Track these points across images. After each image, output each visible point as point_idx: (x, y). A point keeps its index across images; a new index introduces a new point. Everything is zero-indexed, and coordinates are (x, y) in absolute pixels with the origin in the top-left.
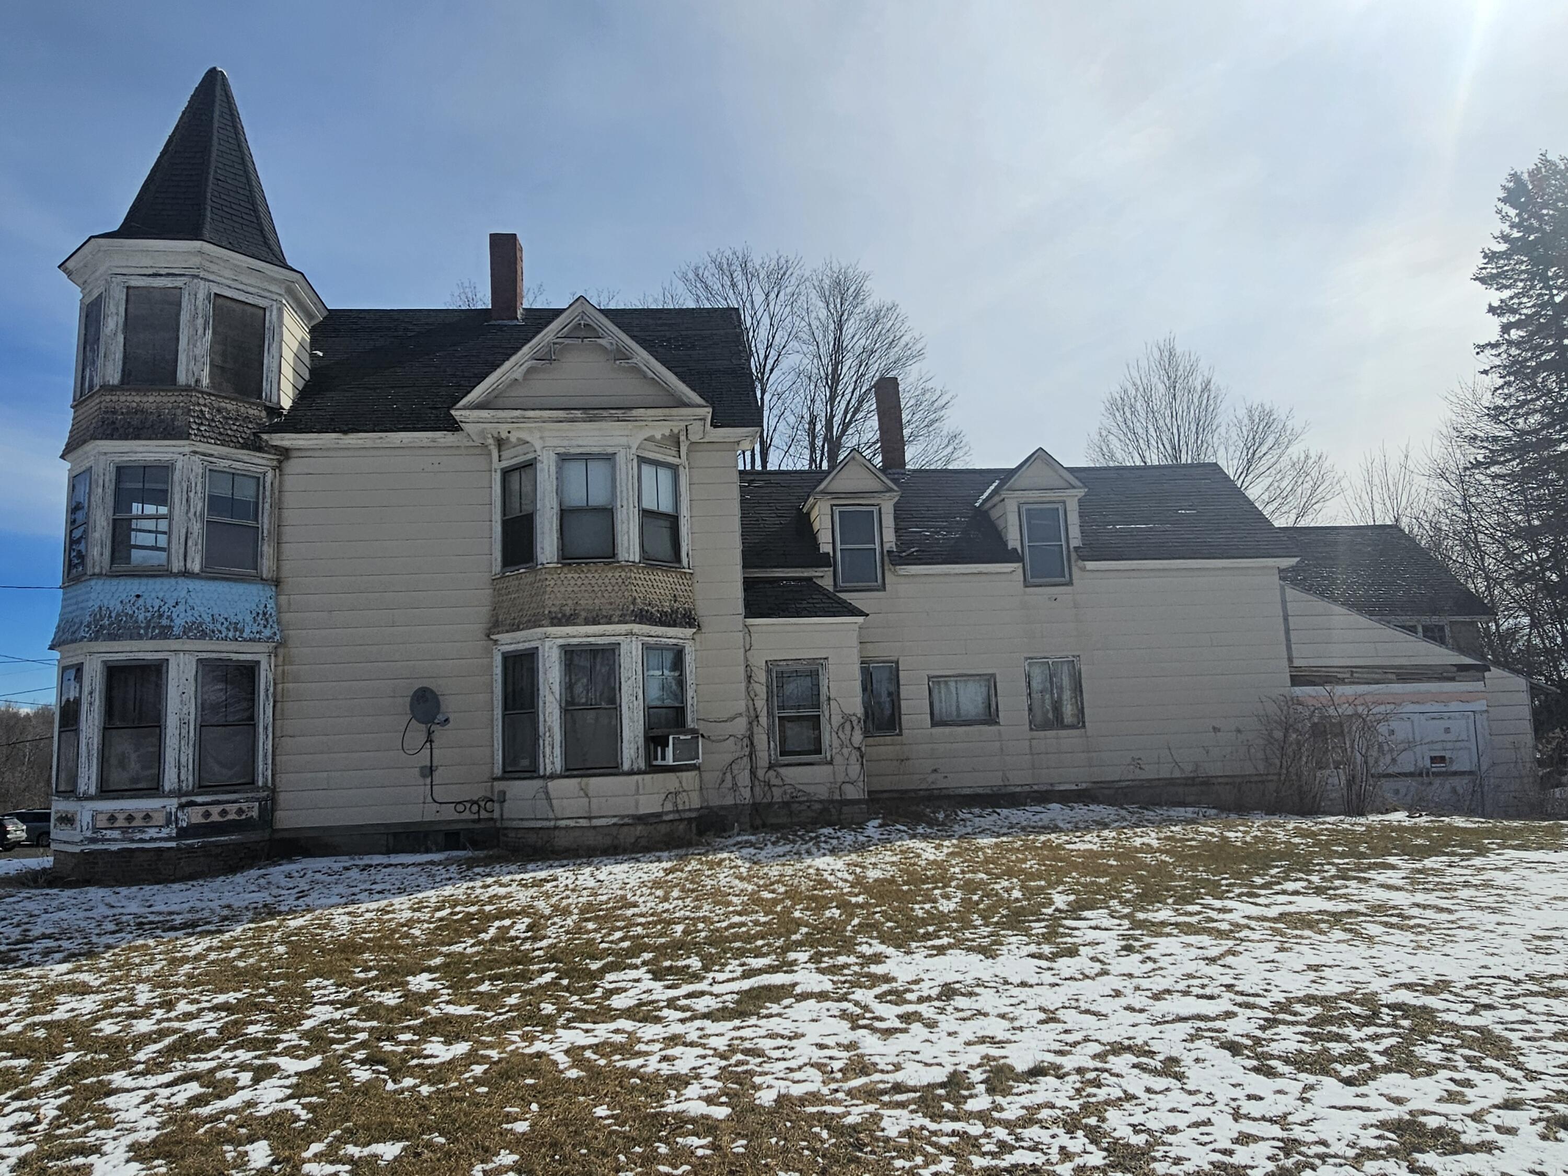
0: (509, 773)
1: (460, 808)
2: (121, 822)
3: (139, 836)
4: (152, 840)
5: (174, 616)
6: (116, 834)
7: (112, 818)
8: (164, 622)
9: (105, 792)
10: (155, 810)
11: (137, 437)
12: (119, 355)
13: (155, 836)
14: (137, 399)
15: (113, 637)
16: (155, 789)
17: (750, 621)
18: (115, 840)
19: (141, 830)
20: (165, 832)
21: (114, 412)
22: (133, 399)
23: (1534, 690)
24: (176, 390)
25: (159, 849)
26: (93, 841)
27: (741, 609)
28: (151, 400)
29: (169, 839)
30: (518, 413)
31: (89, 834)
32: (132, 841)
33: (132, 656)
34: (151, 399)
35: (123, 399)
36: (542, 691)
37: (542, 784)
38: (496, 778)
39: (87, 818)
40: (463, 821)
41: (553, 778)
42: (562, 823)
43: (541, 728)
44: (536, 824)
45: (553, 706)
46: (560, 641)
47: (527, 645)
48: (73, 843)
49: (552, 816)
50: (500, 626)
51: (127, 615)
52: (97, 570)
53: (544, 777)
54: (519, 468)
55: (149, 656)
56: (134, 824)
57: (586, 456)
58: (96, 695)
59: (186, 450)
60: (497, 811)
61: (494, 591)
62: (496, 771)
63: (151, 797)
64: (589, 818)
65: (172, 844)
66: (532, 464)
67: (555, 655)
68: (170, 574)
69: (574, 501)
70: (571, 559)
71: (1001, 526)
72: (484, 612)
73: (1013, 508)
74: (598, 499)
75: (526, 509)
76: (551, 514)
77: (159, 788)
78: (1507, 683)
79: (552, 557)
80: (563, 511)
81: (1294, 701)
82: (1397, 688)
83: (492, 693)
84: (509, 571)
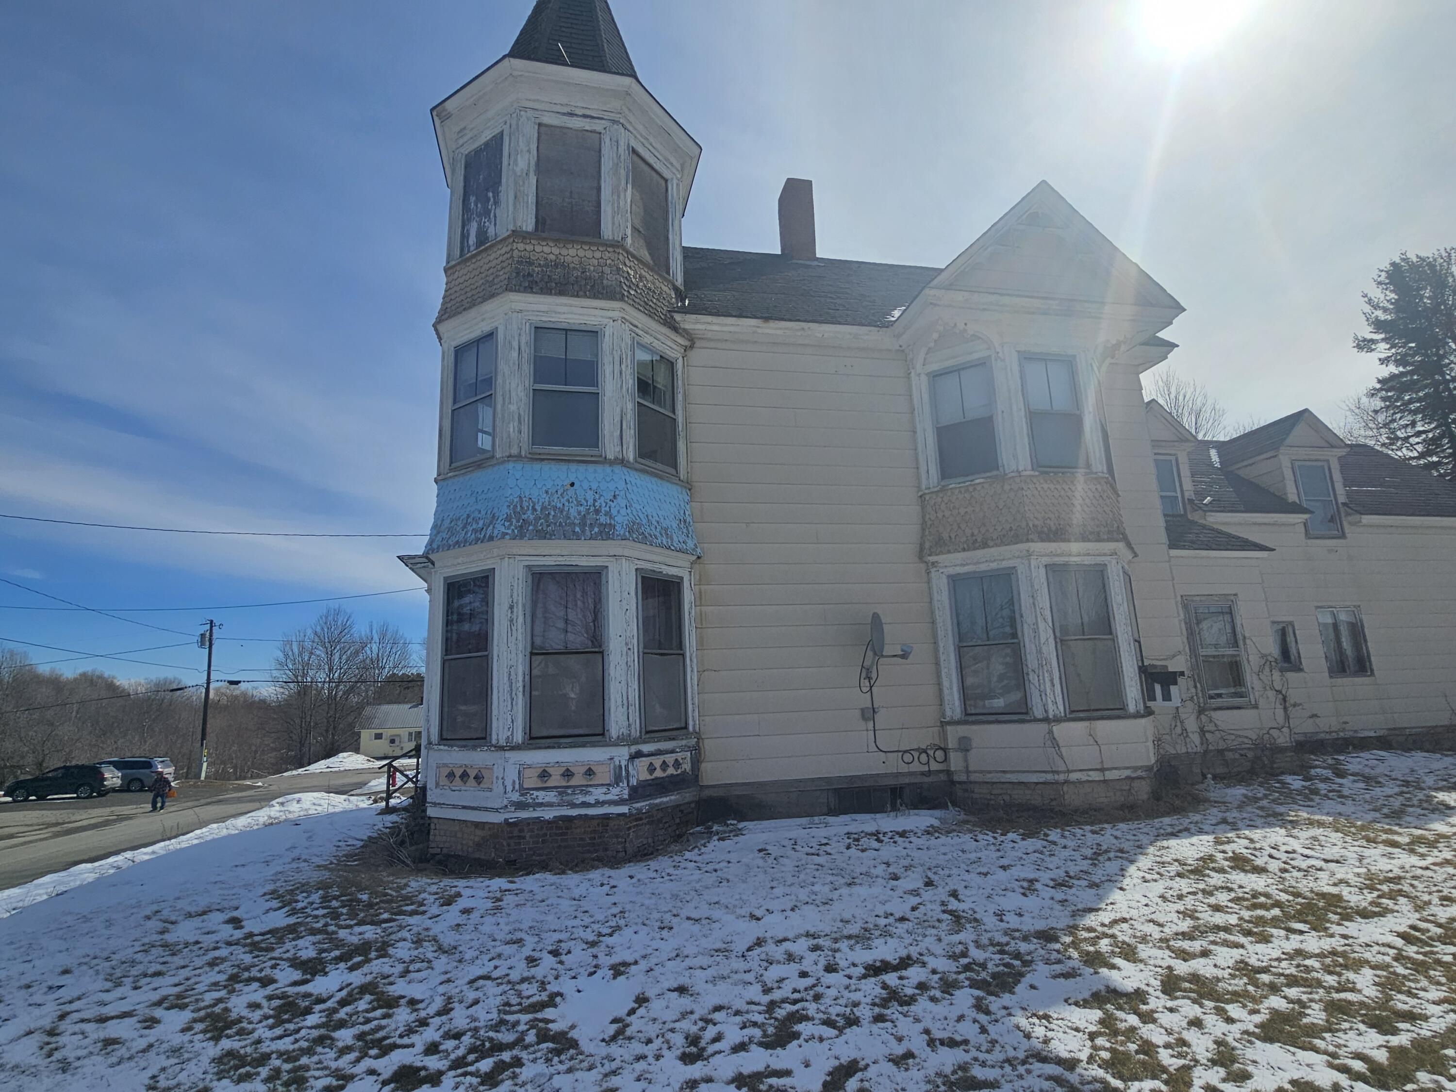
0: (969, 717)
1: (908, 757)
2: (556, 780)
3: (581, 799)
4: (598, 803)
5: (614, 512)
6: (551, 797)
7: (544, 775)
8: (603, 519)
9: (535, 739)
10: (600, 763)
11: (561, 293)
12: (532, 199)
13: (602, 798)
14: (556, 251)
15: (542, 535)
16: (598, 735)
17: (1174, 552)
18: (550, 805)
19: (584, 789)
20: (614, 793)
21: (530, 263)
22: (547, 251)
24: (597, 244)
25: (606, 817)
26: (520, 806)
27: (1164, 539)
28: (572, 254)
29: (620, 802)
31: (515, 797)
32: (573, 806)
33: (562, 561)
34: (572, 252)
35: (539, 248)
36: (1029, 618)
37: (1043, 727)
38: (952, 723)
39: (512, 775)
40: (911, 774)
41: (1058, 720)
42: (1074, 777)
43: (1031, 661)
44: (1034, 778)
45: (1046, 634)
46: (1046, 560)
47: (994, 565)
48: (486, 809)
49: (1063, 768)
50: (941, 545)
51: (555, 508)
52: (514, 451)
53: (1046, 720)
54: (958, 370)
55: (584, 562)
56: (574, 782)
57: (1044, 359)
58: (519, 611)
59: (616, 314)
60: (956, 762)
61: (923, 508)
62: (948, 713)
63: (594, 745)
64: (1102, 770)
65: (624, 809)
66: (982, 364)
67: (1040, 576)
68: (604, 461)
69: (1040, 404)
70: (1042, 467)
71: (1267, 482)
72: (914, 537)
73: (1286, 464)
74: (1062, 404)
75: (972, 414)
76: (1020, 416)
77: (604, 733)
79: (1025, 463)
80: (1033, 415)
83: (933, 623)
84: (954, 484)
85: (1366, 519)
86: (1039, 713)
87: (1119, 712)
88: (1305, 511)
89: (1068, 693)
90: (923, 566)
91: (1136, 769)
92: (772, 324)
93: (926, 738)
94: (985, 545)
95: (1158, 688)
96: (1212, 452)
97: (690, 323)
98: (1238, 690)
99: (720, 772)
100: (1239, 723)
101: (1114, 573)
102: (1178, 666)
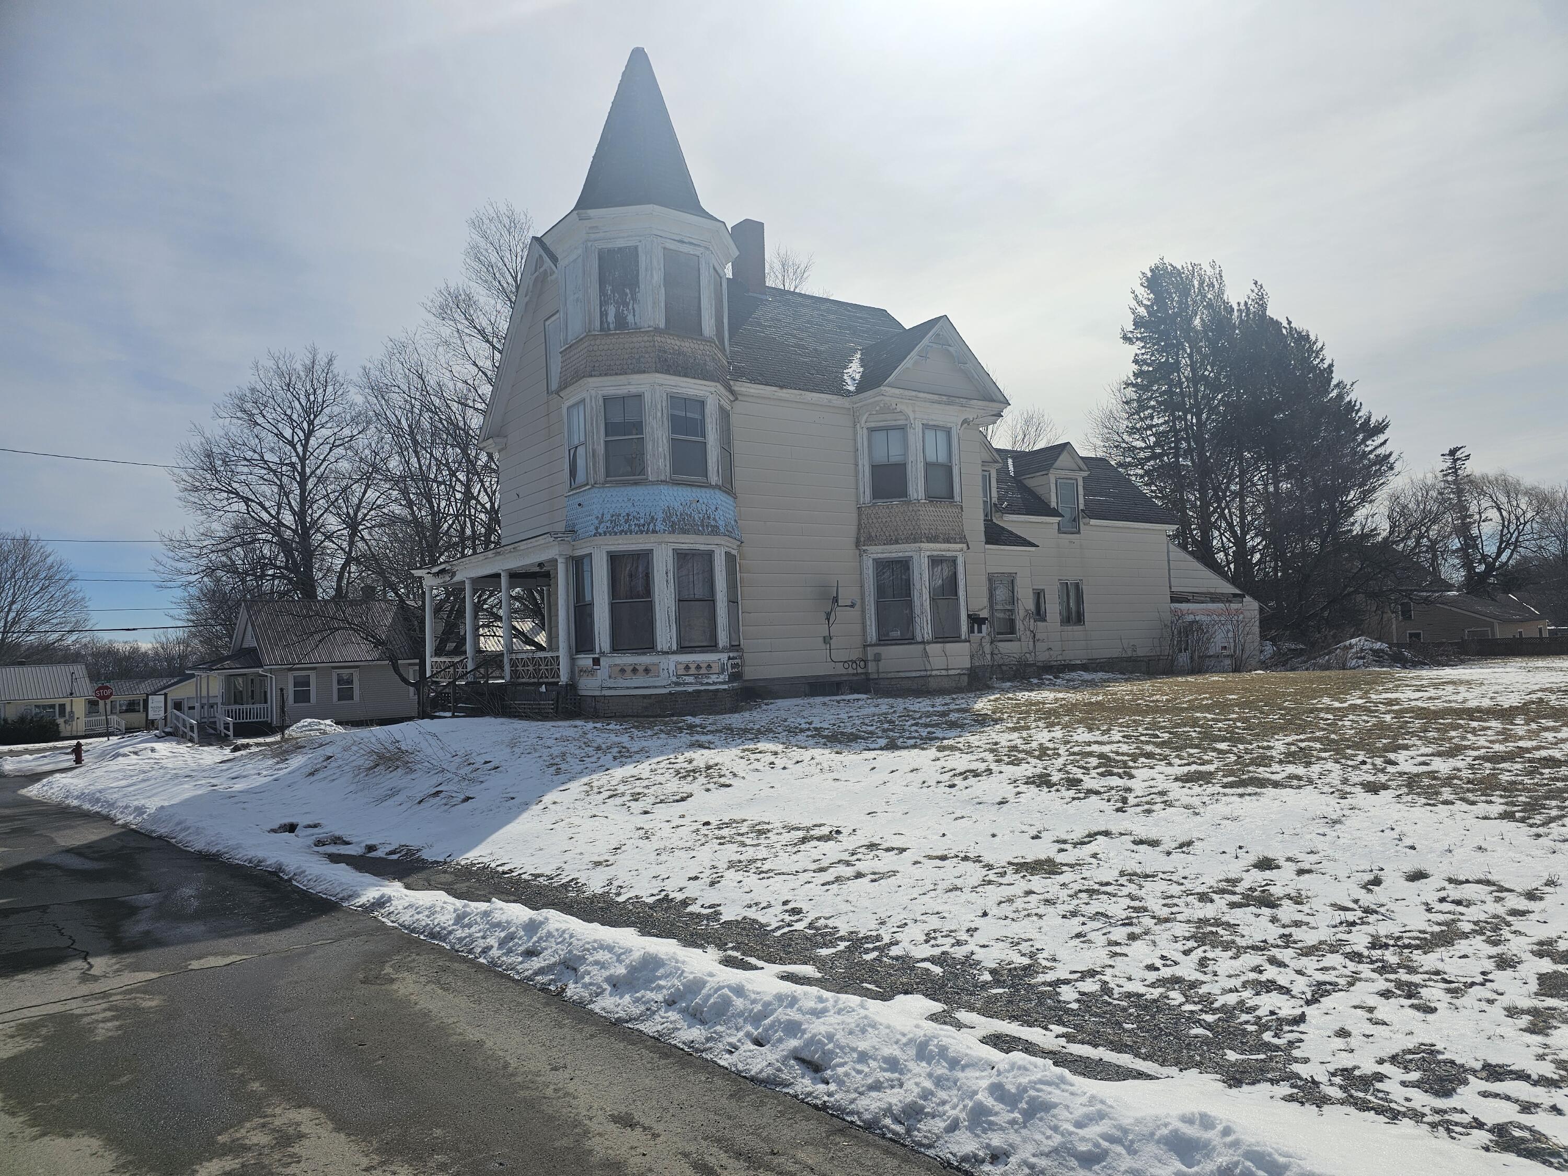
0: (881, 642)
1: (846, 665)
2: (692, 671)
3: (706, 681)
4: (714, 683)
5: (717, 518)
6: (691, 679)
7: (687, 668)
8: (713, 523)
9: (683, 649)
10: (714, 662)
11: (686, 376)
12: (663, 305)
13: (716, 680)
14: (678, 343)
15: (684, 532)
16: (712, 647)
17: (988, 546)
18: (691, 684)
19: (707, 676)
20: (722, 678)
21: (665, 352)
22: (672, 343)
23: (1261, 610)
24: (701, 340)
25: (717, 691)
26: (677, 684)
27: (983, 539)
28: (687, 346)
29: (724, 683)
30: (914, 393)
31: (674, 679)
32: (702, 684)
33: (692, 546)
35: (669, 341)
36: (917, 586)
37: (921, 647)
38: (870, 645)
39: (672, 668)
40: (848, 674)
41: (929, 643)
42: (934, 673)
43: (917, 610)
44: (914, 674)
45: (926, 596)
46: (928, 553)
47: (900, 554)
48: (656, 687)
49: (929, 668)
50: (871, 540)
51: (687, 514)
52: (663, 478)
53: (923, 642)
54: (887, 429)
55: (702, 547)
56: (702, 672)
57: (936, 428)
58: (671, 575)
59: (713, 389)
60: (871, 667)
61: (859, 515)
62: (869, 640)
63: (712, 652)
64: (947, 670)
65: (726, 687)
66: (902, 428)
67: (925, 562)
68: (710, 486)
69: (931, 458)
70: (931, 498)
71: (1040, 491)
72: (853, 529)
73: (1053, 481)
74: (942, 458)
75: (893, 460)
76: (921, 466)
77: (716, 645)
78: (1251, 606)
79: (921, 495)
80: (928, 465)
81: (1174, 612)
82: (1211, 606)
83: (862, 586)
84: (880, 502)
85: (1093, 522)
86: (919, 639)
87: (957, 639)
88: (1060, 515)
89: (934, 630)
90: (857, 552)
91: (963, 669)
92: (785, 391)
93: (856, 654)
94: (897, 542)
95: (976, 626)
96: (1010, 461)
97: (738, 387)
98: (1012, 630)
99: (751, 673)
100: (1010, 649)
101: (960, 561)
102: (984, 614)
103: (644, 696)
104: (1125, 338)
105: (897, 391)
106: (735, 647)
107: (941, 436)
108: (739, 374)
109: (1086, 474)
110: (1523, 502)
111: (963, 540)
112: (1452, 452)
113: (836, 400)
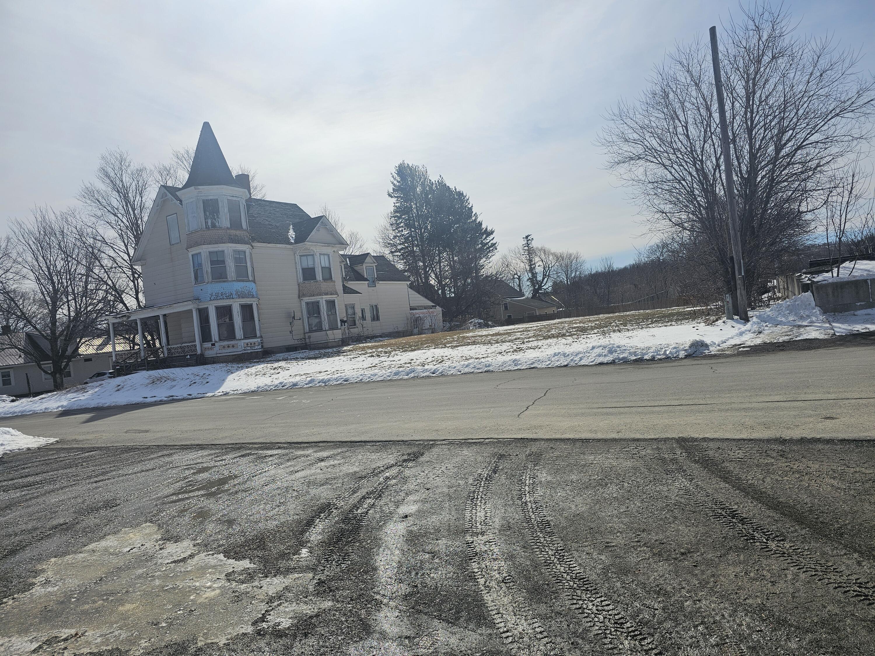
0: (311, 331)
1: (298, 341)
2: (249, 345)
4: (257, 349)
6: (249, 348)
8: (251, 294)
9: (245, 338)
10: (256, 342)
12: (228, 219)
15: (243, 298)
16: (255, 337)
17: (345, 295)
18: (249, 350)
19: (254, 347)
20: (259, 347)
22: (233, 232)
23: (442, 310)
26: (245, 350)
28: (238, 233)
30: (316, 244)
31: (243, 348)
32: (253, 350)
33: (245, 302)
36: (322, 311)
37: (325, 332)
38: (307, 333)
39: (242, 345)
41: (328, 330)
43: (323, 319)
44: (323, 342)
45: (325, 314)
46: (325, 299)
47: (315, 300)
48: (237, 352)
49: (328, 339)
50: (304, 295)
51: (243, 291)
52: (233, 279)
53: (326, 330)
54: (307, 256)
55: (249, 303)
57: (324, 254)
58: (239, 313)
59: (247, 247)
60: (308, 341)
61: (299, 287)
62: (306, 331)
64: (334, 339)
66: (313, 255)
67: (324, 302)
68: (249, 281)
69: (323, 265)
70: (324, 279)
71: (360, 271)
72: (297, 293)
73: (365, 268)
74: (327, 265)
75: (310, 266)
76: (320, 268)
77: (256, 336)
78: (439, 309)
79: (321, 279)
80: (322, 268)
81: (411, 314)
82: (424, 310)
83: (302, 312)
84: (306, 282)
85: (380, 282)
86: (324, 329)
87: (337, 328)
88: (368, 281)
89: (329, 326)
90: (299, 300)
91: (339, 339)
93: (302, 336)
94: (314, 296)
95: (343, 324)
96: (348, 259)
97: (253, 244)
98: (355, 325)
99: (267, 345)
100: (355, 331)
101: (336, 301)
102: (345, 319)
103: (233, 355)
104: (390, 195)
105: (311, 243)
106: (261, 337)
107: (326, 257)
108: (254, 239)
109: (376, 264)
110: (551, 257)
111: (337, 294)
112: (527, 237)
113: (288, 246)
